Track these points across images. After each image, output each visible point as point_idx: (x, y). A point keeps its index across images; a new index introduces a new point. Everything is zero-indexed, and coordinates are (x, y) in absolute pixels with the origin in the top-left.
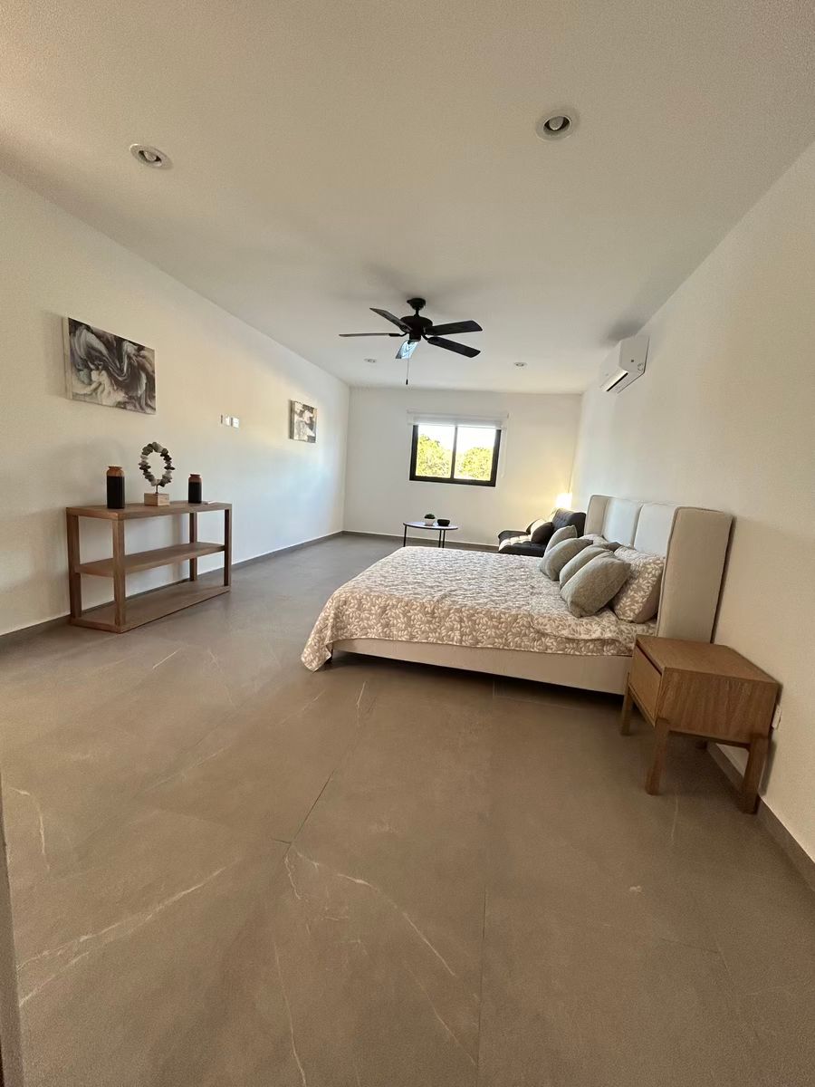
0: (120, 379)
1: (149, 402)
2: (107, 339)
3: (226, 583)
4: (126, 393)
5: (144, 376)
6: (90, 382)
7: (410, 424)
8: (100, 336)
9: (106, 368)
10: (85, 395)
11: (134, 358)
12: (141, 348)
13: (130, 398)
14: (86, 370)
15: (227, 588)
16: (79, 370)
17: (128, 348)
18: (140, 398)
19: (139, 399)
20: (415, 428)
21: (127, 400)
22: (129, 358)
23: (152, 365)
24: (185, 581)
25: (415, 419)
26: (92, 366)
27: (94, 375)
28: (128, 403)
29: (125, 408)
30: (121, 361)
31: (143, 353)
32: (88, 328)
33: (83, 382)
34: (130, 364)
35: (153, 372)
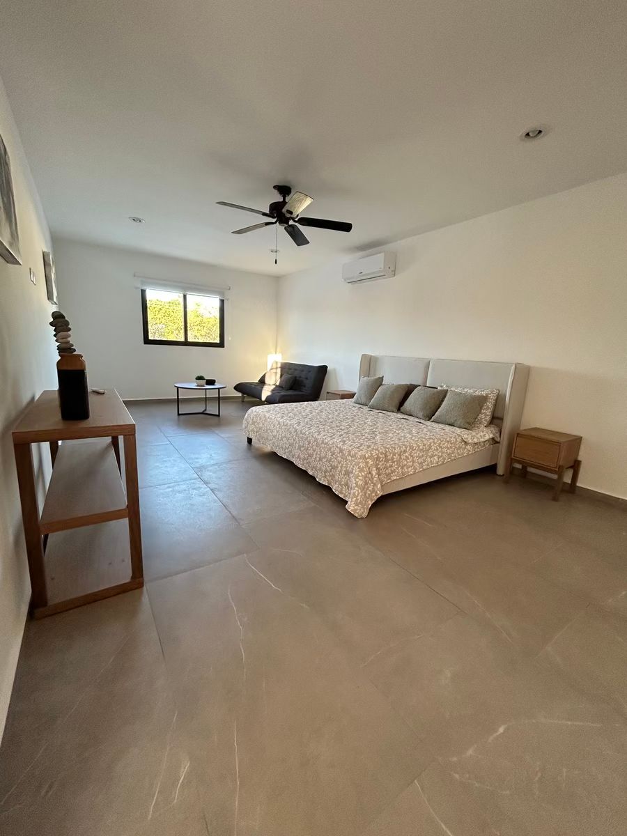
7: (137, 288)
20: (143, 292)
25: (143, 283)
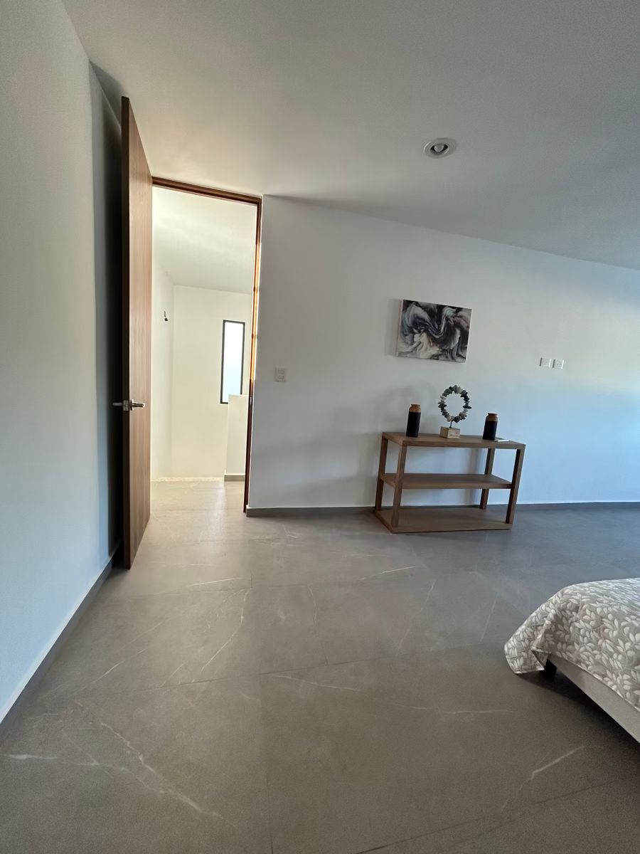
0: (437, 337)
1: (460, 353)
2: (431, 309)
3: (508, 521)
4: (441, 347)
5: (458, 332)
6: (413, 342)
8: (425, 308)
9: (426, 331)
10: (408, 352)
11: (452, 319)
12: (459, 309)
13: (444, 351)
14: (411, 335)
15: (507, 526)
16: (406, 335)
17: (448, 312)
18: (452, 350)
19: (451, 352)
21: (440, 353)
22: (447, 319)
23: (467, 321)
24: (475, 506)
26: (415, 331)
27: (417, 337)
28: (440, 355)
29: (438, 359)
30: (439, 322)
31: (460, 313)
32: (417, 304)
33: (407, 343)
34: (448, 325)
35: (468, 327)
